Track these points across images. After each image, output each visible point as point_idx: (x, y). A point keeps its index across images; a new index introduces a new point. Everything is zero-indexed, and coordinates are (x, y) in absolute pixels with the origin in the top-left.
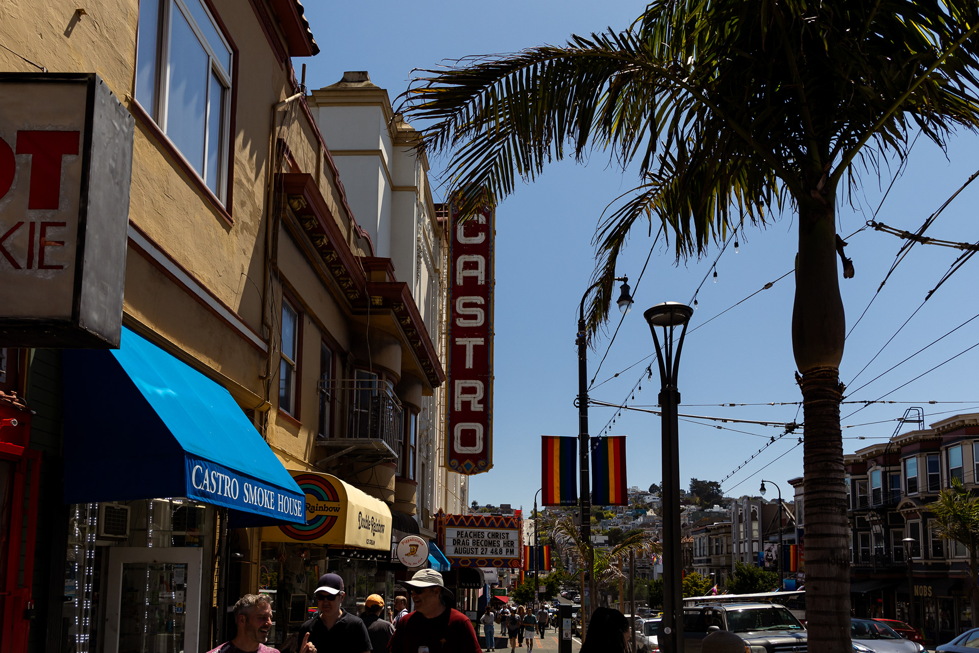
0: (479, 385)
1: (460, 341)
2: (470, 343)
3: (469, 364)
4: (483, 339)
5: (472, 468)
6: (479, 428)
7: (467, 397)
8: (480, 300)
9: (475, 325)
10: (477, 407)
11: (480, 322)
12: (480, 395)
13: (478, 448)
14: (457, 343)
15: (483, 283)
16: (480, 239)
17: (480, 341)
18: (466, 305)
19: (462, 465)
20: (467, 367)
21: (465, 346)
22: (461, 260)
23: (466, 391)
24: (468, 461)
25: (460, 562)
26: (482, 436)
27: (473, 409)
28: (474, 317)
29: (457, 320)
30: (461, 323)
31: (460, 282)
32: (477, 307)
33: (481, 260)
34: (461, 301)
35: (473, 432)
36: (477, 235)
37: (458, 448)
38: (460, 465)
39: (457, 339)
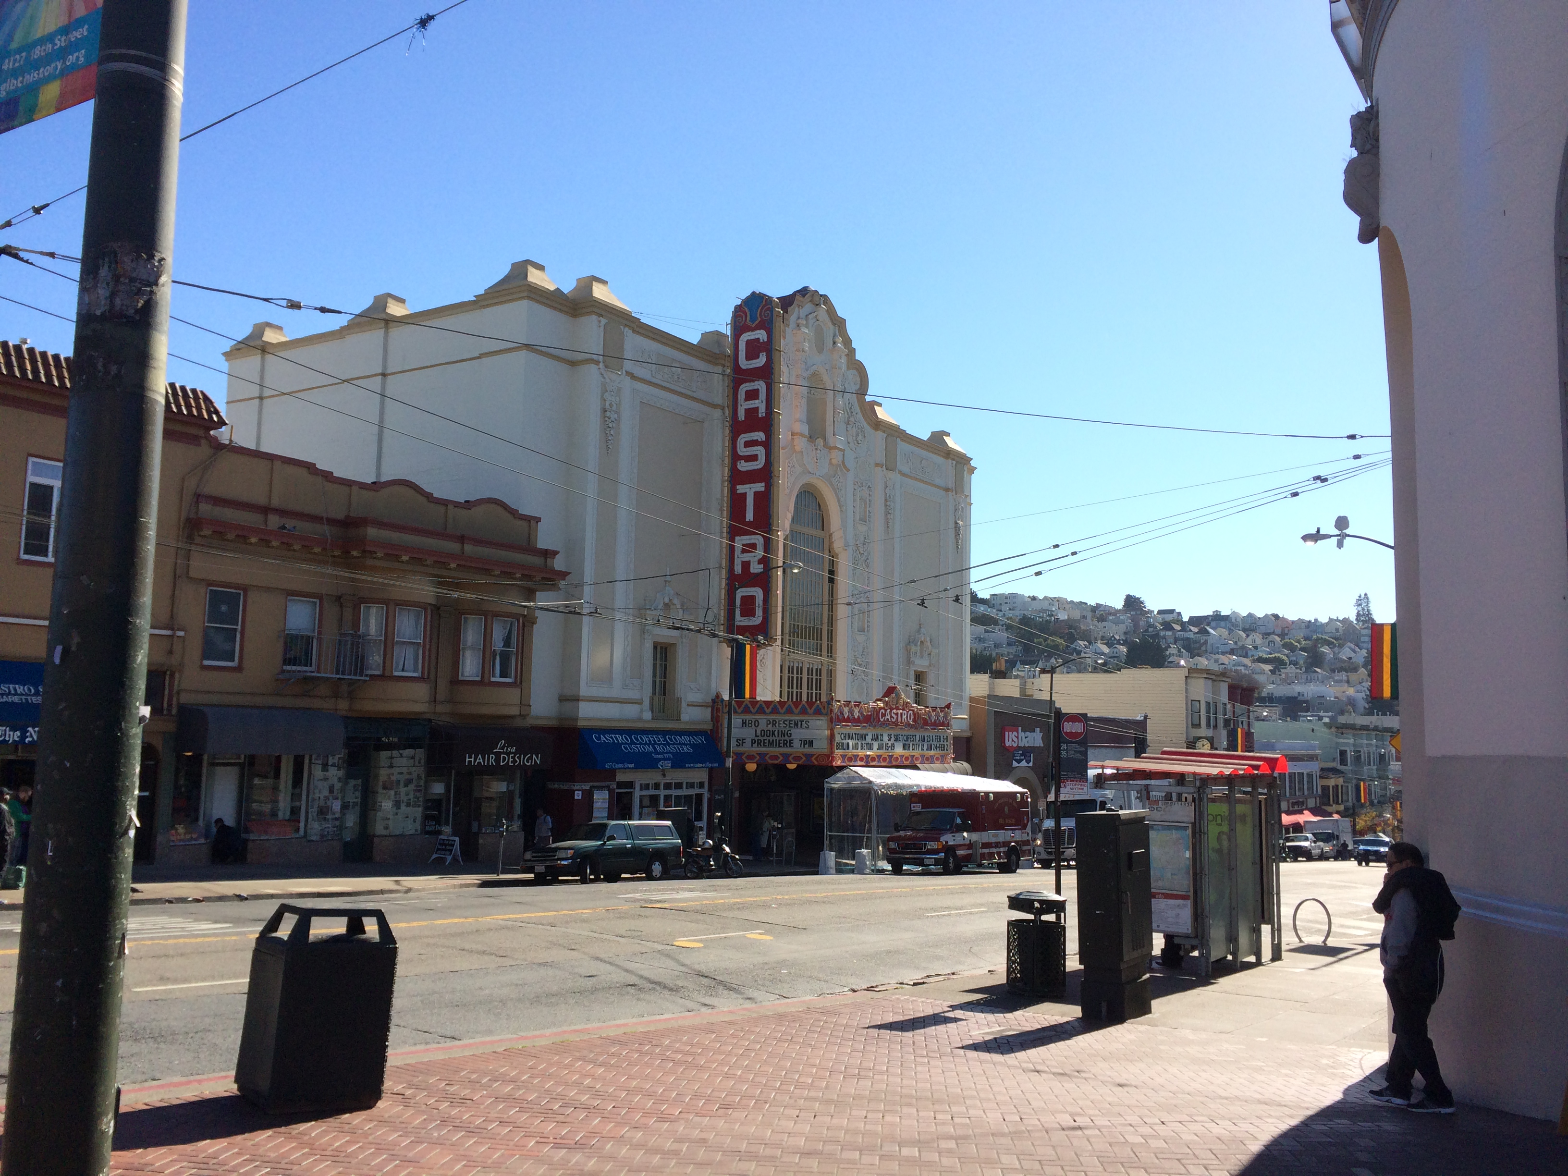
0: (759, 540)
1: (741, 489)
2: (749, 490)
3: (750, 516)
4: (763, 484)
6: (757, 593)
7: (746, 557)
8: (760, 436)
9: (756, 468)
10: (756, 568)
11: (759, 464)
12: (760, 553)
13: (759, 618)
14: (738, 492)
15: (764, 415)
16: (762, 360)
17: (760, 487)
18: (747, 444)
20: (748, 519)
22: (744, 388)
23: (746, 548)
26: (761, 603)
27: (752, 571)
28: (754, 458)
29: (738, 463)
30: (743, 466)
31: (741, 416)
32: (758, 446)
33: (762, 386)
34: (741, 440)
35: (752, 598)
36: (758, 357)
37: (738, 618)
39: (738, 487)
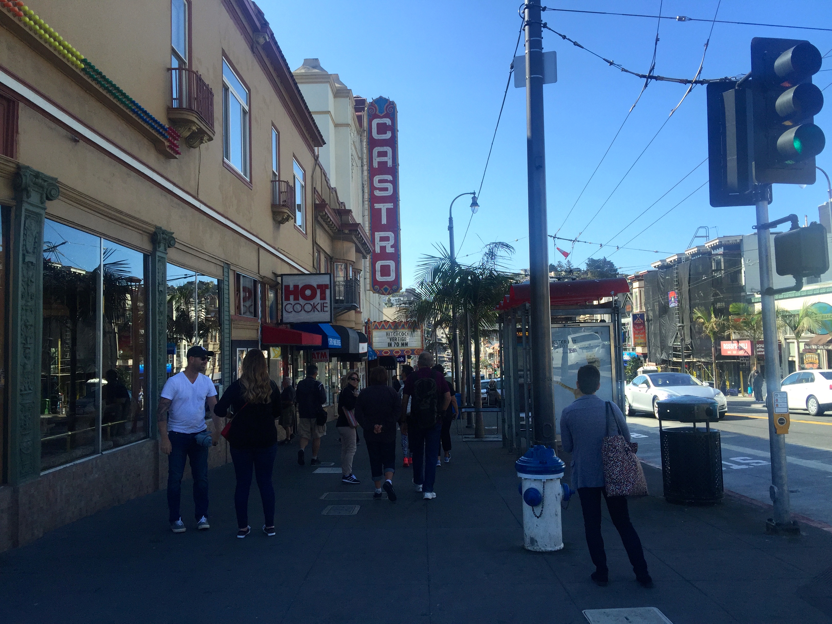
0: (391, 234)
1: (377, 206)
2: (384, 207)
3: (384, 221)
4: (392, 204)
5: (388, 291)
6: (392, 264)
7: (383, 244)
8: (389, 177)
9: (387, 195)
10: (390, 250)
11: (390, 192)
12: (392, 242)
13: (392, 278)
14: (375, 207)
15: (391, 166)
16: (388, 135)
17: (390, 206)
18: (380, 181)
19: (382, 289)
20: (383, 223)
21: (380, 209)
22: (376, 150)
23: (383, 239)
24: (386, 286)
25: (383, 353)
26: (394, 269)
27: (387, 251)
28: (386, 189)
29: (375, 191)
30: (377, 193)
31: (375, 165)
32: (388, 183)
33: (389, 150)
34: (376, 179)
35: (389, 266)
36: (386, 133)
37: (379, 278)
38: (380, 289)
39: (375, 205)
